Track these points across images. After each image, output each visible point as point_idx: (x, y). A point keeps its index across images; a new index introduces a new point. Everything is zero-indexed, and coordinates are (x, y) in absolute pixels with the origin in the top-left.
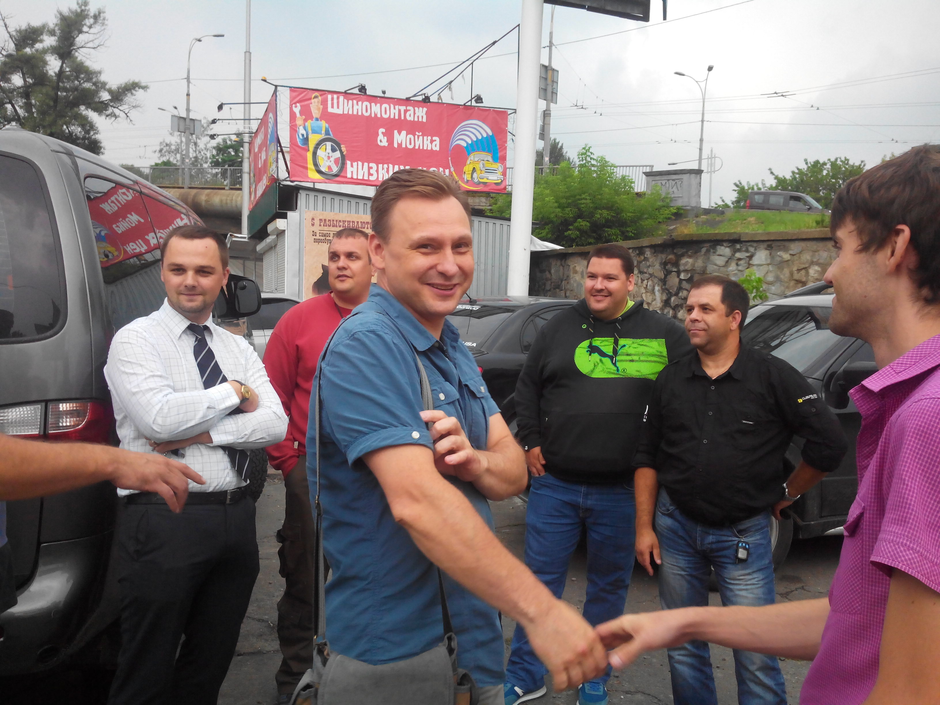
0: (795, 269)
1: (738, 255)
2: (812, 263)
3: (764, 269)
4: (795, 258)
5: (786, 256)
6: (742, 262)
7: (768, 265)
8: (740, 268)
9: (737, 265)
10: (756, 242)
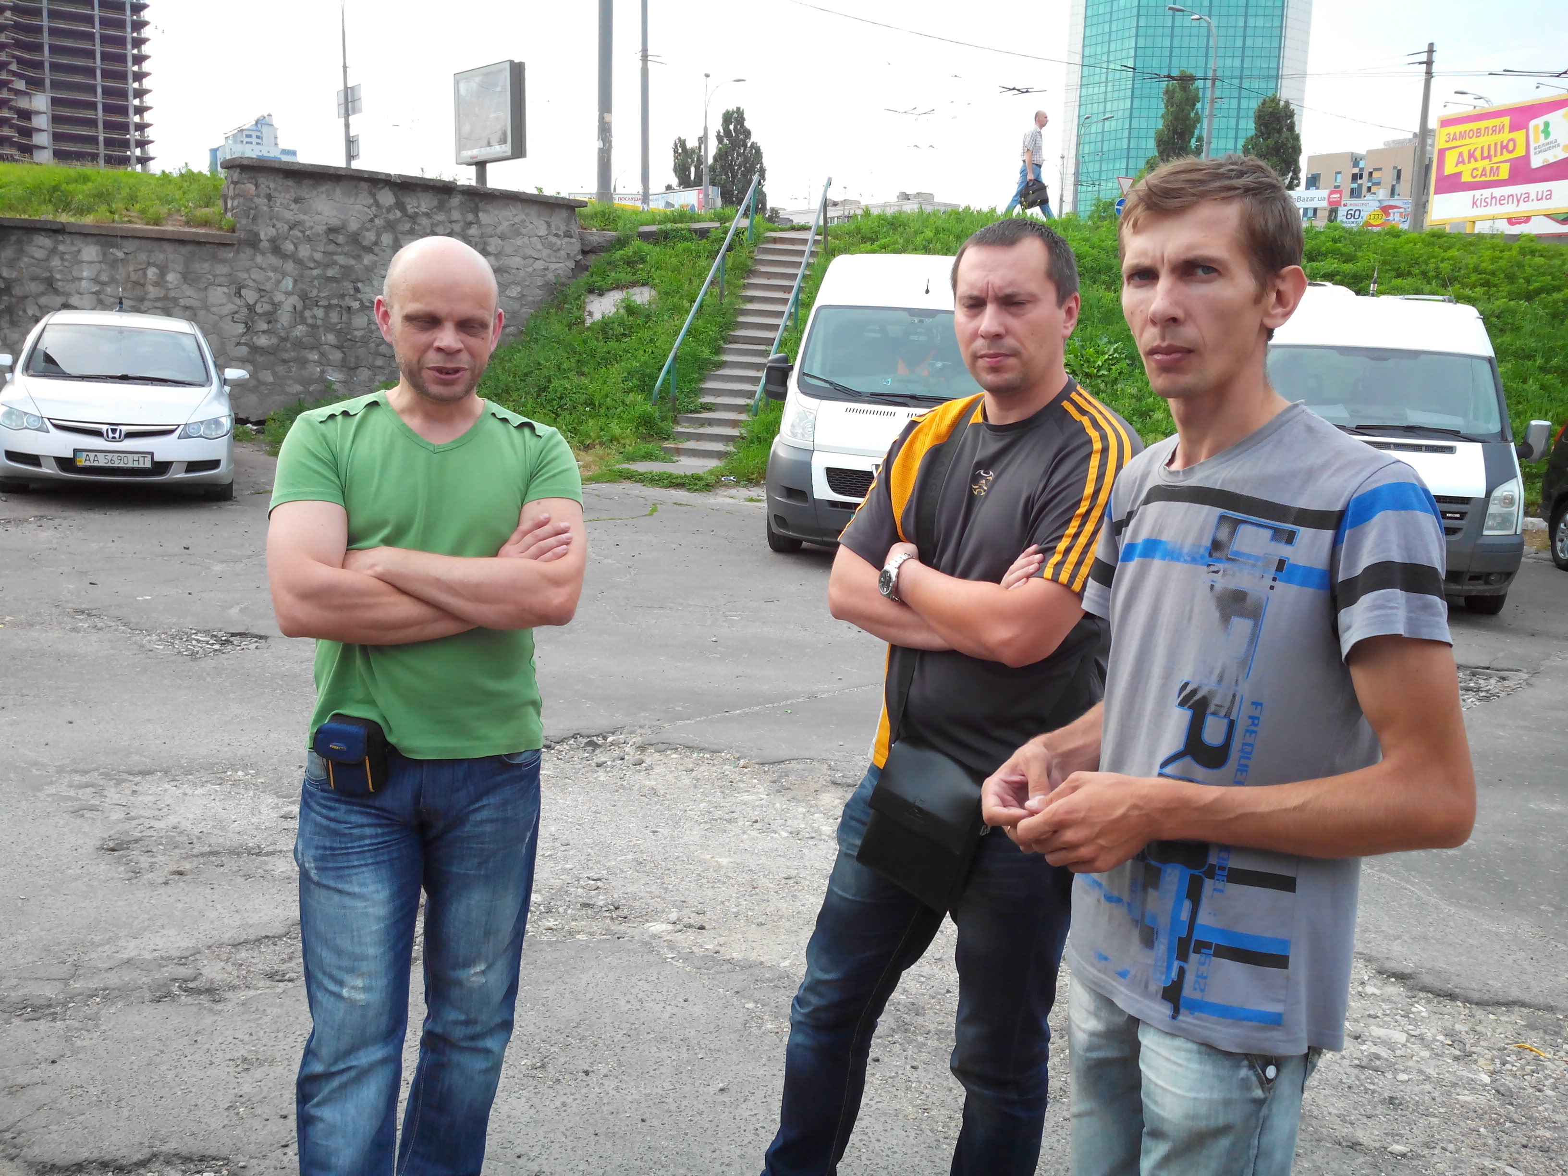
0: (131, 268)
1: (61, 248)
2: (149, 264)
3: (96, 267)
4: (130, 257)
5: (120, 255)
6: (66, 257)
7: (100, 262)
8: (66, 264)
9: (62, 259)
10: (84, 234)
